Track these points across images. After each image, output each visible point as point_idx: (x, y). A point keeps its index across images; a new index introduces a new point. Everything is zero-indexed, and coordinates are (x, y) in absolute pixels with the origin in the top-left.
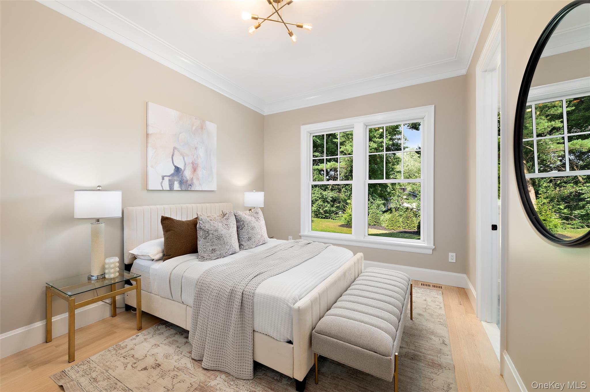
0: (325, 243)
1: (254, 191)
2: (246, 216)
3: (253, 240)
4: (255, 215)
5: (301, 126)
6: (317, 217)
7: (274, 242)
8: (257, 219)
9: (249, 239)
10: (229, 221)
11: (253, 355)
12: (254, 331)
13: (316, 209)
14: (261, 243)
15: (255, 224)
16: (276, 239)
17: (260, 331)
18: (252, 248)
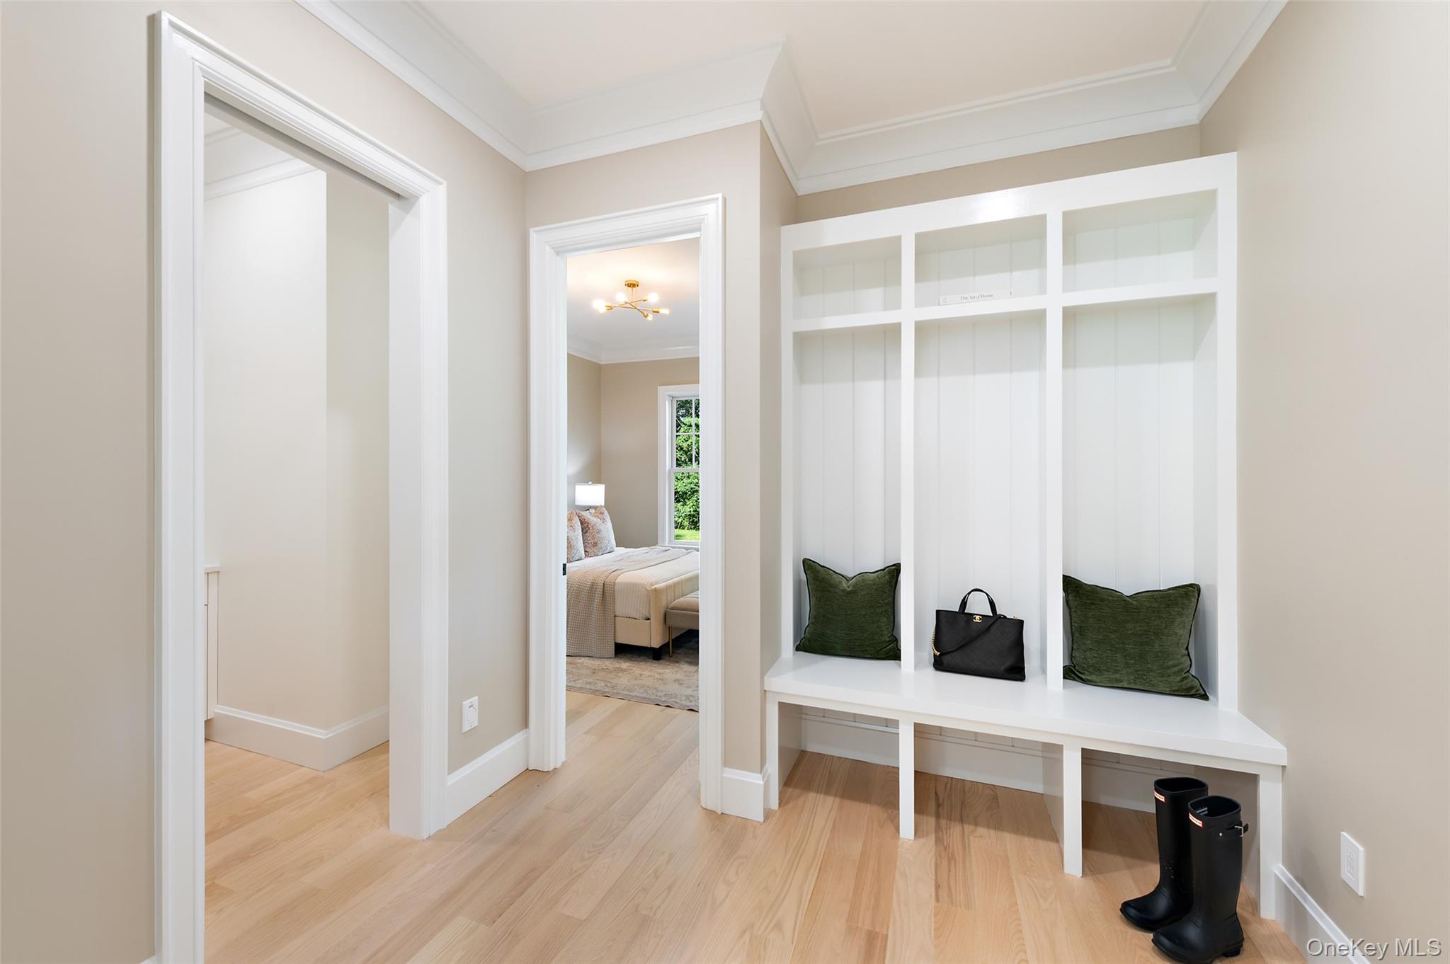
0: (687, 549)
1: (590, 483)
2: (590, 517)
3: (599, 546)
4: (600, 516)
5: (659, 387)
6: (694, 528)
7: (622, 550)
8: (604, 520)
9: (595, 544)
10: (573, 522)
11: (615, 637)
12: (615, 616)
13: (692, 510)
14: (608, 551)
15: (601, 527)
16: (623, 548)
17: (621, 615)
18: (598, 555)
